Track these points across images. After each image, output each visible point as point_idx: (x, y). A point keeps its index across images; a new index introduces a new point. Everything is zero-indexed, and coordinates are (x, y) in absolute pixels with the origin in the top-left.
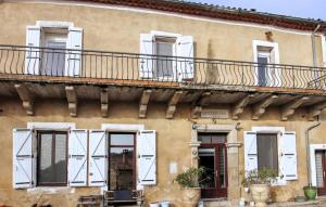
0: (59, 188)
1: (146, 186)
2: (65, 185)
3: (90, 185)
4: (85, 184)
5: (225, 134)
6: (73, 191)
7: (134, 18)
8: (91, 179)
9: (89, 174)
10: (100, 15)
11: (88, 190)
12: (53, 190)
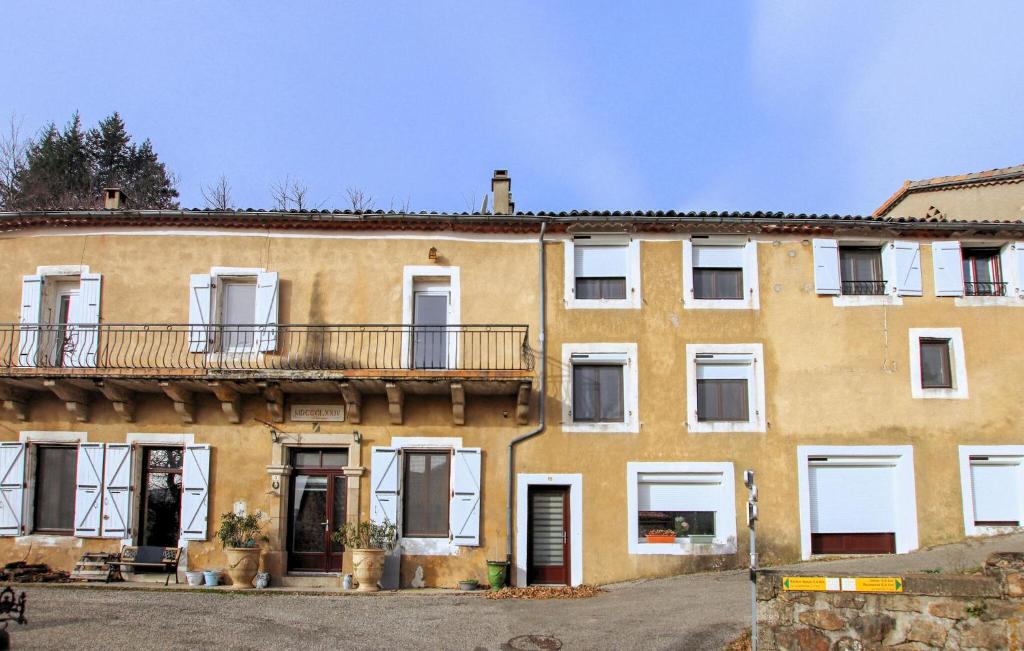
0: (60, 538)
1: (192, 541)
2: (71, 534)
3: (105, 534)
4: (95, 534)
5: (344, 451)
6: (80, 544)
7: (184, 246)
8: (106, 525)
9: (103, 517)
10: (131, 248)
11: (101, 544)
12: (51, 541)
